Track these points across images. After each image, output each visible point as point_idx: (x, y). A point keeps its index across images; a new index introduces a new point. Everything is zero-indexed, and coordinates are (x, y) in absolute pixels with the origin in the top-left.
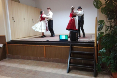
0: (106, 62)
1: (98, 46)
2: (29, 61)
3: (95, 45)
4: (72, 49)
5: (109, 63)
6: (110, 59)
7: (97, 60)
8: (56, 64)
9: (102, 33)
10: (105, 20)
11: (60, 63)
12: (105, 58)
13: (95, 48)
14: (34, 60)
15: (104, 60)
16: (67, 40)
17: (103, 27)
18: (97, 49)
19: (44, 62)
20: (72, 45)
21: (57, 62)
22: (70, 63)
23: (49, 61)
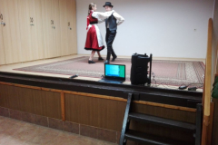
2: (27, 126)
3: (206, 114)
8: (89, 140)
11: (99, 138)
14: (38, 122)
16: (124, 79)
19: (60, 133)
20: (133, 98)
21: (93, 135)
23: (72, 130)
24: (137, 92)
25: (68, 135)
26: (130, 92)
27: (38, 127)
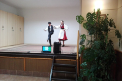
0: (87, 75)
1: (80, 59)
2: (6, 76)
3: (77, 58)
4: (55, 61)
5: (90, 76)
6: (91, 72)
7: (79, 73)
8: (37, 78)
9: (84, 46)
10: (86, 35)
11: (41, 76)
12: (86, 72)
13: (77, 61)
14: (11, 74)
15: (85, 73)
16: (51, 52)
17: (84, 41)
18: (79, 62)
19: (23, 77)
20: (55, 58)
21: (38, 76)
22: (52, 77)
23: (29, 75)
24: (56, 56)
25: (27, 77)
26: (54, 56)
27: (12, 76)
